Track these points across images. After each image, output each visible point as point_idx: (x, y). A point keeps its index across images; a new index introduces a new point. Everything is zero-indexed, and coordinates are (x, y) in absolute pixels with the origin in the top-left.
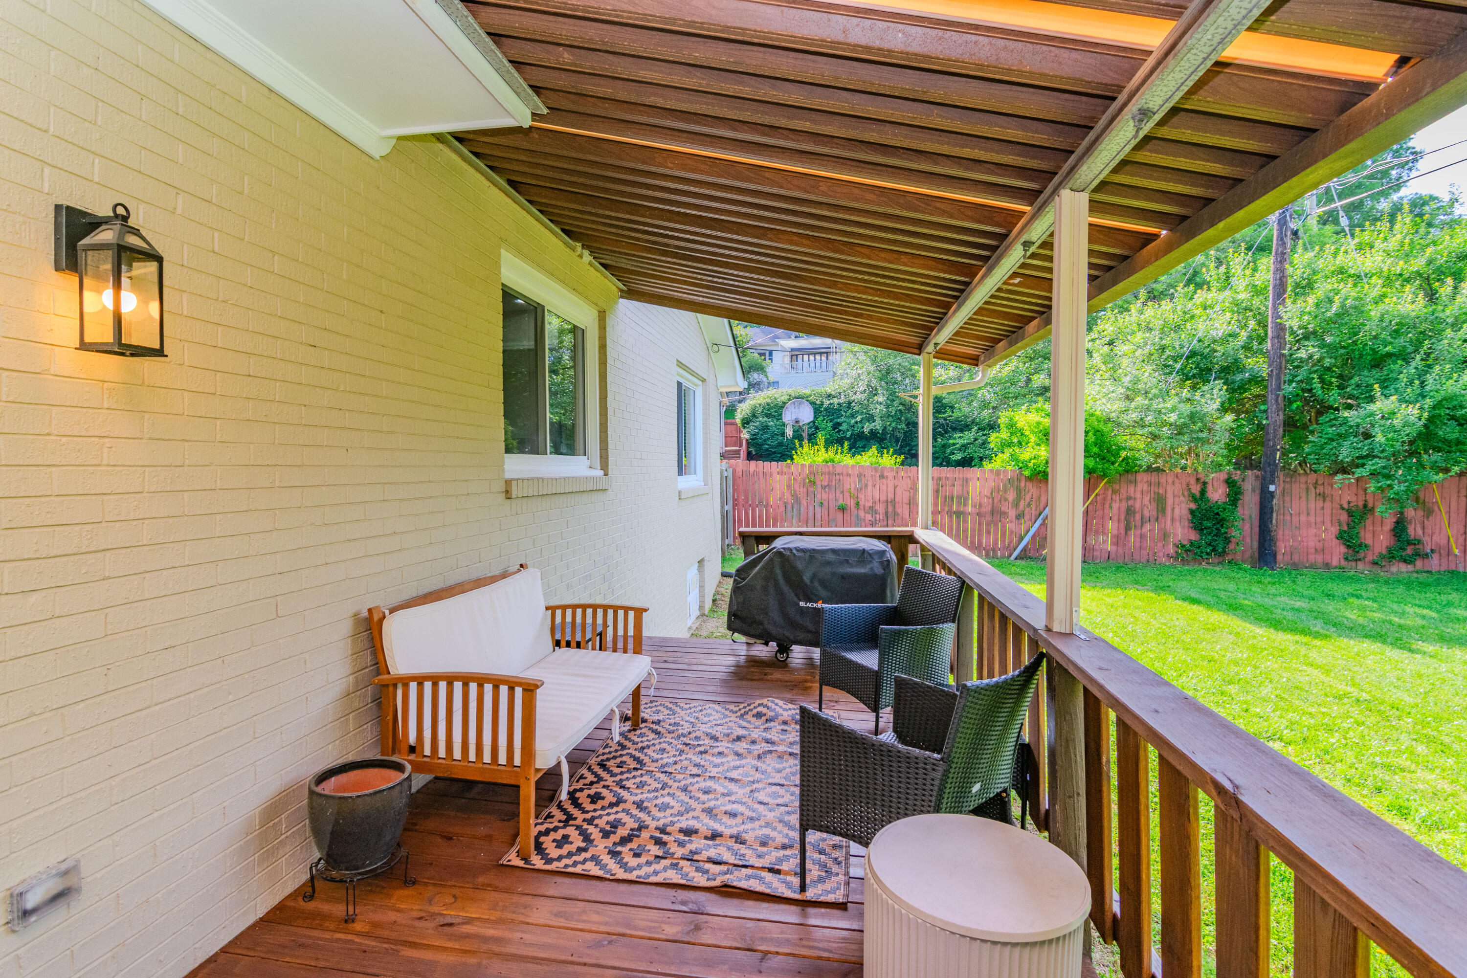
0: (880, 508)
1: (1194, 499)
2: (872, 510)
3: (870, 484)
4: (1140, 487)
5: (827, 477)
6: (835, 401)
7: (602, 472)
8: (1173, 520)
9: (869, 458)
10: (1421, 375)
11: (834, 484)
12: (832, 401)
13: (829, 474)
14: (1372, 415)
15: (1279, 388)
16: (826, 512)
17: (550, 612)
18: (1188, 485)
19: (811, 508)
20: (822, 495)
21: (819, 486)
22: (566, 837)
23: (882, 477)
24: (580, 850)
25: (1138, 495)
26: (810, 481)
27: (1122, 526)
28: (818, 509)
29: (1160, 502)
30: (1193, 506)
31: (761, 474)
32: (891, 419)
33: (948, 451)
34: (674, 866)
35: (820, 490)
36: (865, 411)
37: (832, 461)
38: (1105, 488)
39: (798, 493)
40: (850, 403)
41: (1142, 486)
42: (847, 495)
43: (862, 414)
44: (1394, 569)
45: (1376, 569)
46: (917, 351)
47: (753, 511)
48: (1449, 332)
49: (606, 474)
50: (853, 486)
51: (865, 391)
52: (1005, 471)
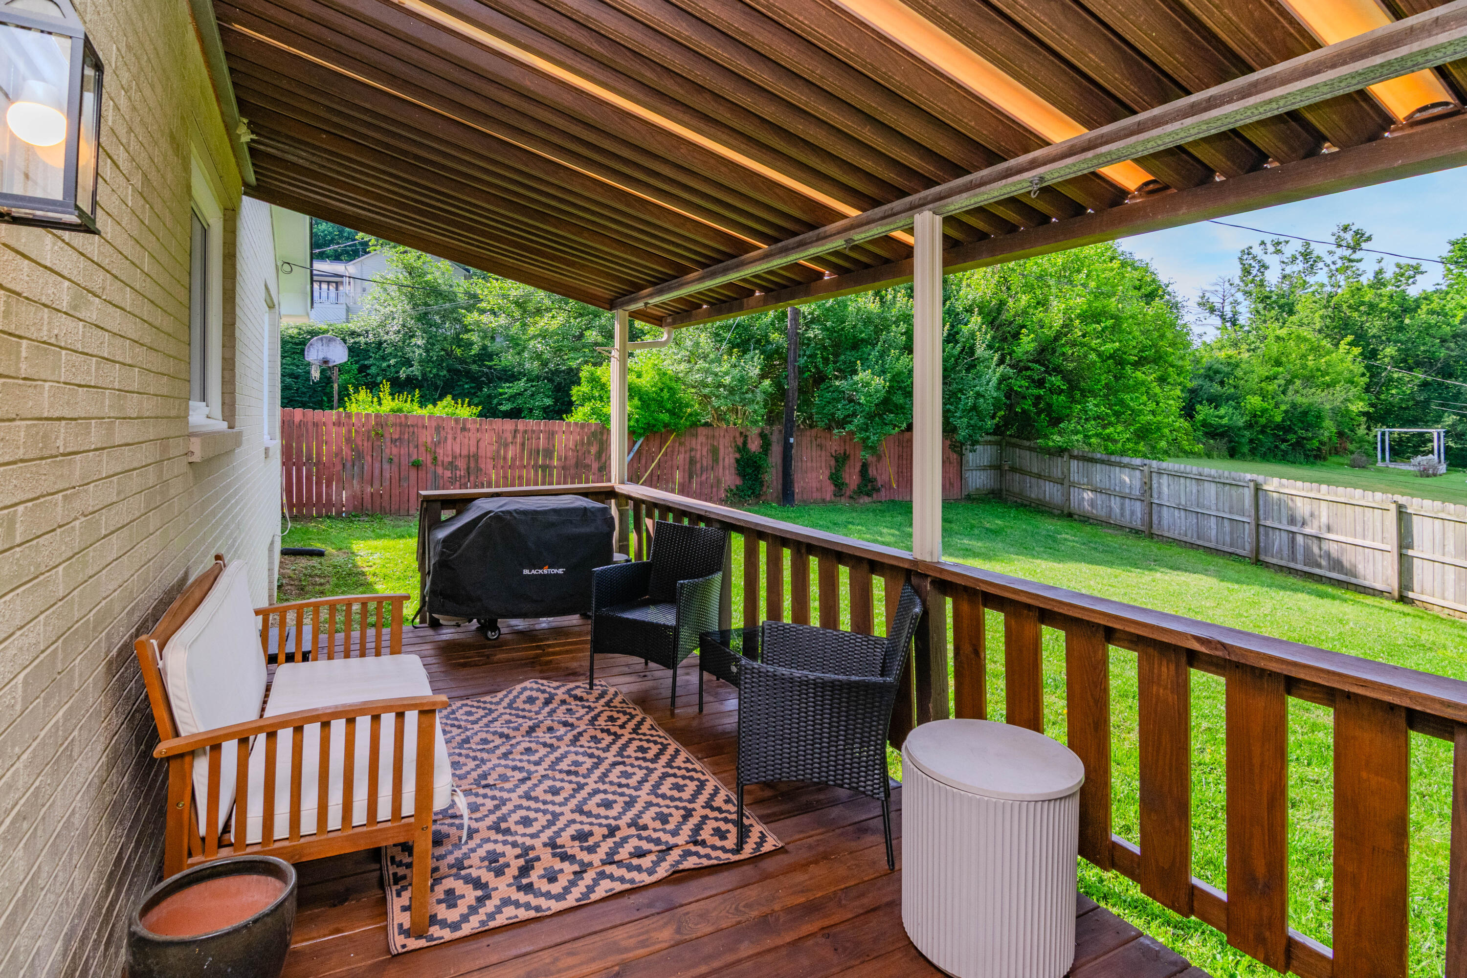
0: (461, 464)
1: (739, 450)
2: (452, 466)
3: (450, 437)
4: (699, 441)
5: (398, 429)
6: (362, 340)
7: (226, 423)
8: (724, 468)
9: (444, 408)
10: (881, 356)
11: (406, 436)
12: (357, 340)
13: (401, 425)
14: (856, 383)
15: (796, 361)
16: (397, 469)
17: (261, 617)
18: (734, 438)
19: (377, 465)
20: (392, 451)
21: (388, 440)
22: (450, 892)
23: (464, 429)
24: (481, 900)
25: (699, 447)
26: (377, 434)
27: (687, 475)
28: (386, 466)
29: (714, 452)
30: (738, 456)
31: (310, 424)
32: (431, 364)
33: (495, 401)
34: (602, 875)
35: (389, 444)
36: (400, 354)
37: (400, 410)
38: (674, 441)
39: (361, 448)
40: (380, 343)
41: (701, 439)
42: (422, 449)
43: (396, 356)
44: (861, 501)
45: (852, 501)
46: (607, 306)
47: (299, 471)
48: (894, 328)
49: (231, 427)
50: (429, 440)
51: (399, 332)
52: (590, 425)
